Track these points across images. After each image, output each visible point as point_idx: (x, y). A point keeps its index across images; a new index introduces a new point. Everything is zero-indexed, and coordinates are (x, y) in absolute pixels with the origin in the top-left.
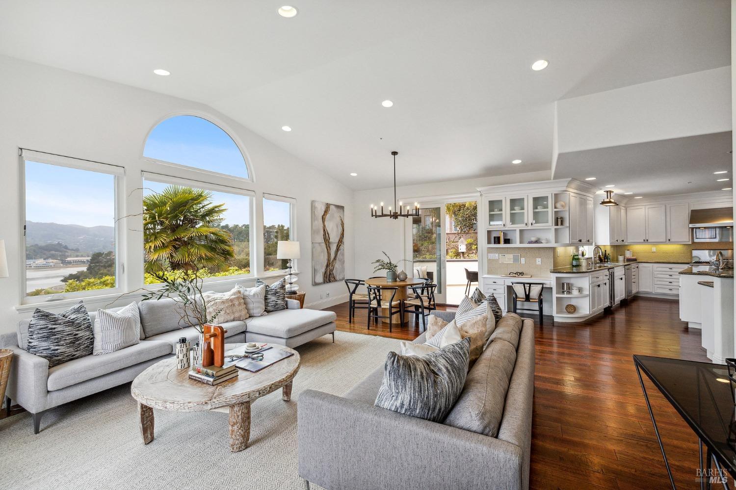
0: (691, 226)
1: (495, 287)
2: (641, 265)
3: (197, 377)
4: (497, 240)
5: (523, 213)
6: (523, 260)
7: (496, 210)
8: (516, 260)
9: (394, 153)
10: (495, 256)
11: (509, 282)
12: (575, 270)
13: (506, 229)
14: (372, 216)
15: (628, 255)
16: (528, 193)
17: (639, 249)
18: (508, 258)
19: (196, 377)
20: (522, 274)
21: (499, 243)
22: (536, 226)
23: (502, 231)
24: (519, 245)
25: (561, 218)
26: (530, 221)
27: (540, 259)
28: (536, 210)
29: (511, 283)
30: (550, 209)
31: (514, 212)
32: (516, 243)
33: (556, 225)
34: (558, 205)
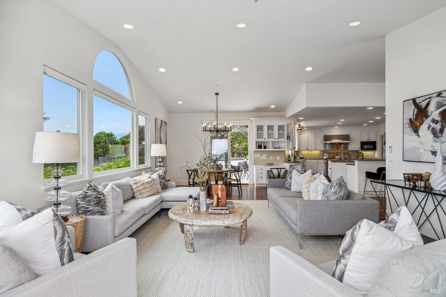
0: (324, 142)
1: (261, 171)
2: (306, 160)
3: (217, 212)
4: (260, 147)
5: (274, 133)
6: (271, 158)
7: (260, 131)
8: (268, 157)
9: (217, 94)
10: (258, 155)
11: (268, 168)
12: (289, 162)
13: (265, 141)
14: (204, 131)
15: (301, 156)
16: (276, 123)
17: (304, 153)
18: (264, 157)
19: (215, 212)
20: (272, 164)
21: (261, 148)
22: (280, 140)
23: (263, 142)
24: (271, 149)
25: (289, 136)
26: (277, 137)
27: (279, 157)
28: (279, 132)
29: (270, 169)
30: (285, 132)
31: (269, 132)
32: (269, 148)
33: (288, 140)
34: (289, 130)
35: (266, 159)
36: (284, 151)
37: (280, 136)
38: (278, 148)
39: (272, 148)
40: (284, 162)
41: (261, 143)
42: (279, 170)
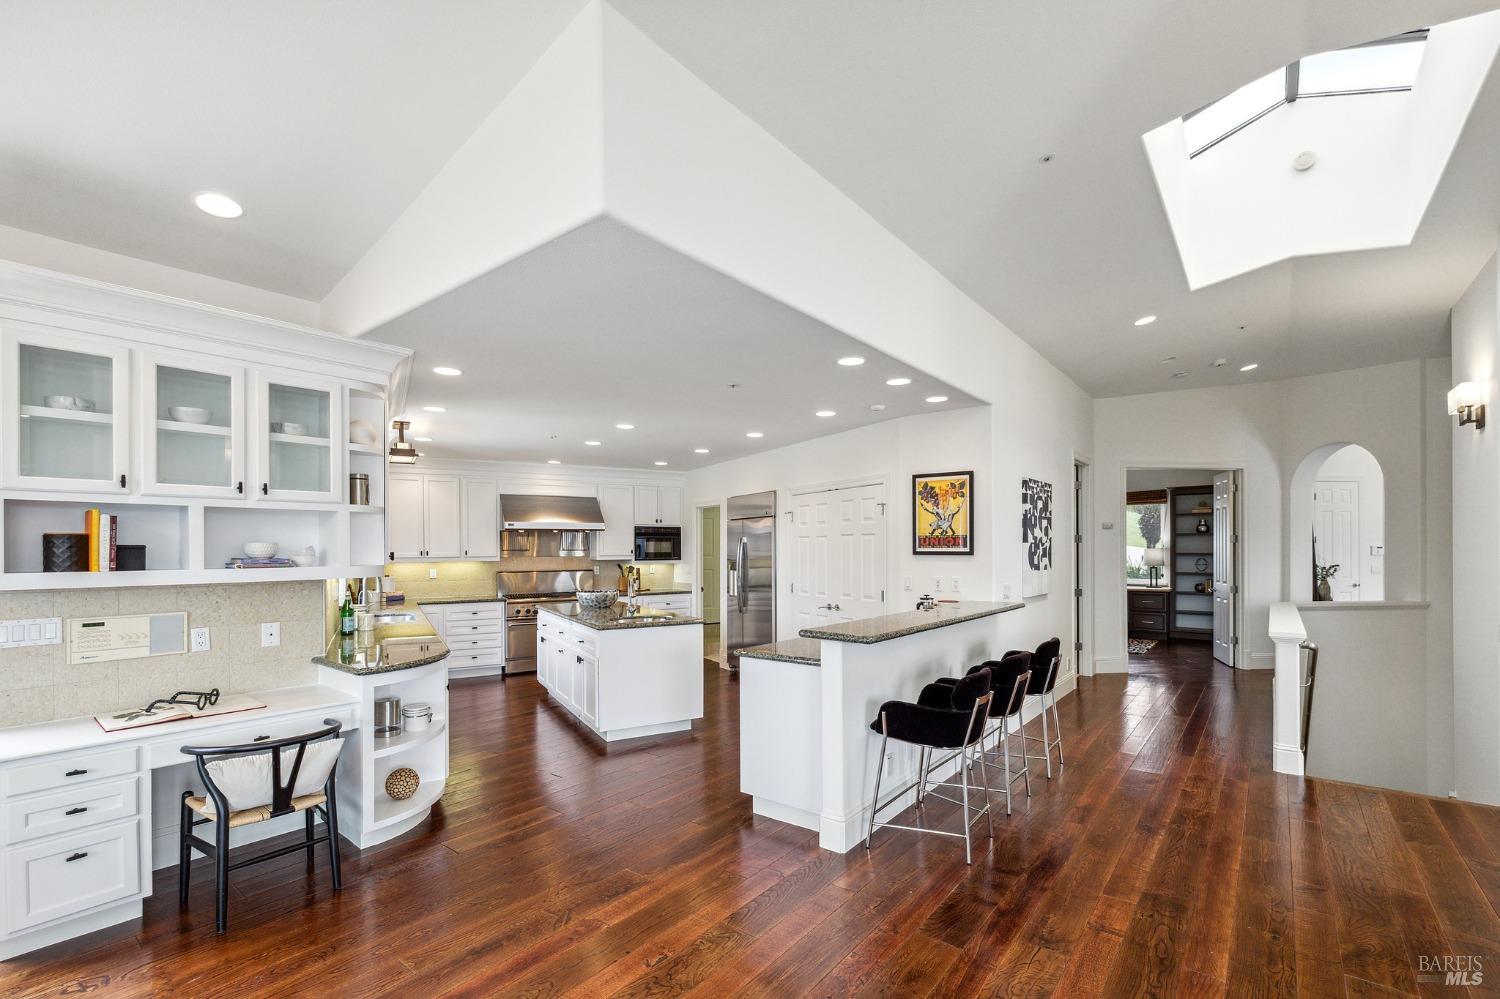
0: (502, 525)
1: (77, 794)
5: (226, 438)
6: (199, 638)
8: (162, 638)
11: (167, 745)
13: (130, 499)
17: (409, 573)
18: (124, 637)
20: (212, 697)
21: (80, 565)
22: (282, 498)
23: (103, 507)
24: (196, 573)
25: (365, 478)
26: (258, 475)
27: (275, 627)
28: (282, 437)
29: (186, 750)
30: (335, 441)
31: (172, 426)
32: (182, 564)
33: (352, 501)
34: (360, 433)
35: (145, 652)
36: (320, 584)
37: (289, 466)
38: (273, 562)
39: (208, 564)
40: (317, 660)
41: (88, 514)
42: (288, 756)
